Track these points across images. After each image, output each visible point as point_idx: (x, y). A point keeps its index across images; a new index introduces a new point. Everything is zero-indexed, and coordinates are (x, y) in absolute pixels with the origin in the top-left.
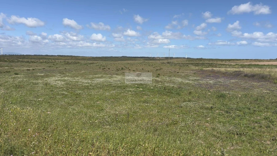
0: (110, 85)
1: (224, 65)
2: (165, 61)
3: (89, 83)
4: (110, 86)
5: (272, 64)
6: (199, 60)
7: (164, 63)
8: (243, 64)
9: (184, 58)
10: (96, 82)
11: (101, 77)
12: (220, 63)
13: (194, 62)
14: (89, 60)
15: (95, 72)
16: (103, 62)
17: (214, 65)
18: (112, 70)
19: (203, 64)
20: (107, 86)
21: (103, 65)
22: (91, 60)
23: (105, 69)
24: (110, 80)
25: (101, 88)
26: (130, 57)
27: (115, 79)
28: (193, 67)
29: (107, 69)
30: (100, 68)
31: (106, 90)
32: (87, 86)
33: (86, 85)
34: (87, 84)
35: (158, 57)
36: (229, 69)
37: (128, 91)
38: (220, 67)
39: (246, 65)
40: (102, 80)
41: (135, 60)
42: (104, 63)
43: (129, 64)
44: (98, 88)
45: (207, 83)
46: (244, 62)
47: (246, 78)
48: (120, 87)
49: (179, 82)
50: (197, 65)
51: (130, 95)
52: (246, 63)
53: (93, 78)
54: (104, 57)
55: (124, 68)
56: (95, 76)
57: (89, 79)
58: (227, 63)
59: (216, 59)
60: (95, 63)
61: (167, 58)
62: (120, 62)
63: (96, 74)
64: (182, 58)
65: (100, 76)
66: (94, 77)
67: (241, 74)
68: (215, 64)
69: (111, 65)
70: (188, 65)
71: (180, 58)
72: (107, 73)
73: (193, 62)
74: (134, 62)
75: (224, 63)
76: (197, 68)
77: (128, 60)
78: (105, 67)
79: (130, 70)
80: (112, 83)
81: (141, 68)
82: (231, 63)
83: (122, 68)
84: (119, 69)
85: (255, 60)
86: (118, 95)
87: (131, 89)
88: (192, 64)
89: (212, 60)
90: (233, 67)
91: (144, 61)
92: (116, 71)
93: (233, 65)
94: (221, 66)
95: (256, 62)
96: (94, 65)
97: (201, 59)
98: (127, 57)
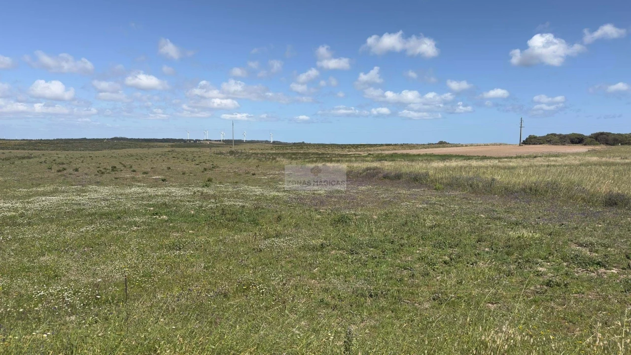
0: (79, 210)
1: (346, 156)
2: (225, 150)
3: (16, 210)
4: (78, 214)
5: (431, 152)
6: (298, 146)
7: (221, 153)
8: (381, 154)
9: (267, 141)
10: (37, 205)
11: (52, 193)
12: (339, 151)
13: (289, 151)
14: (18, 149)
15: (34, 179)
16: (58, 152)
17: (327, 157)
18: (86, 174)
19: (306, 155)
20: (70, 214)
21: (58, 161)
22: (24, 149)
23: (65, 172)
24: (78, 198)
25: (51, 221)
27: (94, 195)
28: (287, 162)
29: (71, 171)
30: (51, 169)
31: (68, 225)
32: (10, 218)
33: (9, 214)
34: (9, 211)
35: (207, 140)
36: (356, 165)
37: (130, 224)
38: (338, 161)
39: (387, 155)
40: (54, 199)
41: (150, 147)
42: (63, 156)
43: (132, 156)
44: (43, 220)
45: (314, 194)
46: (384, 150)
47: (387, 181)
48: (106, 215)
49: (256, 195)
50: (293, 156)
51: (135, 234)
52: (387, 152)
53: (30, 196)
54: (61, 140)
55: (119, 166)
56: (34, 189)
57: (18, 198)
58: (353, 152)
59: (332, 145)
60: (35, 157)
61: (228, 142)
62: (105, 152)
63: (38, 185)
64: (262, 142)
65: (49, 188)
66: (31, 192)
67: (377, 173)
68: (328, 154)
69: (82, 159)
70: (274, 156)
71: (258, 142)
72: (69, 180)
73: (285, 151)
74: (145, 151)
75: (346, 152)
77: (130, 147)
78: (65, 166)
79: (134, 171)
80: (84, 205)
81: (164, 166)
82: (360, 153)
83: (114, 168)
84: (103, 171)
85: (402, 145)
86: (102, 236)
87: (137, 219)
88: (284, 155)
89: (324, 146)
90: (363, 161)
91: (173, 149)
92: (96, 175)
93: (363, 156)
94: (340, 158)
95: (405, 149)
96: (31, 160)
97: (301, 145)
98: (127, 139)
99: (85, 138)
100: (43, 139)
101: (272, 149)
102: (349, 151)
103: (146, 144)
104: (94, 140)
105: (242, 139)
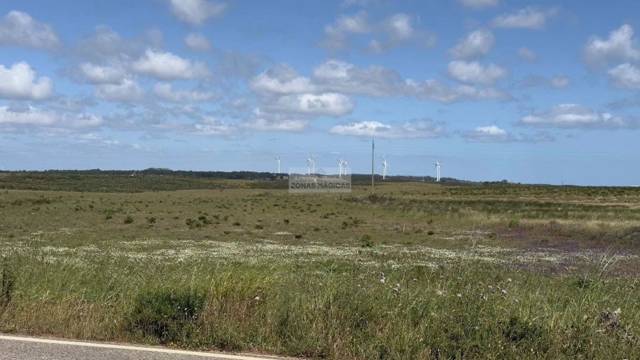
1: (597, 208)
6: (496, 188)
7: (354, 200)
9: (429, 178)
12: (585, 201)
13: (481, 198)
17: (557, 211)
19: (514, 205)
23: (137, 223)
28: (480, 217)
29: (146, 223)
36: (613, 224)
38: (581, 217)
50: (490, 207)
58: (613, 200)
59: (567, 187)
64: (418, 179)
68: (560, 205)
70: (455, 207)
71: (410, 179)
73: (472, 198)
75: (597, 201)
76: (495, 219)
82: (627, 204)
88: (470, 203)
89: (549, 189)
90: (629, 218)
93: (632, 211)
94: (583, 213)
97: (502, 187)
98: (171, 173)
101: (444, 193)
102: (605, 201)
104: (113, 173)
105: (381, 174)
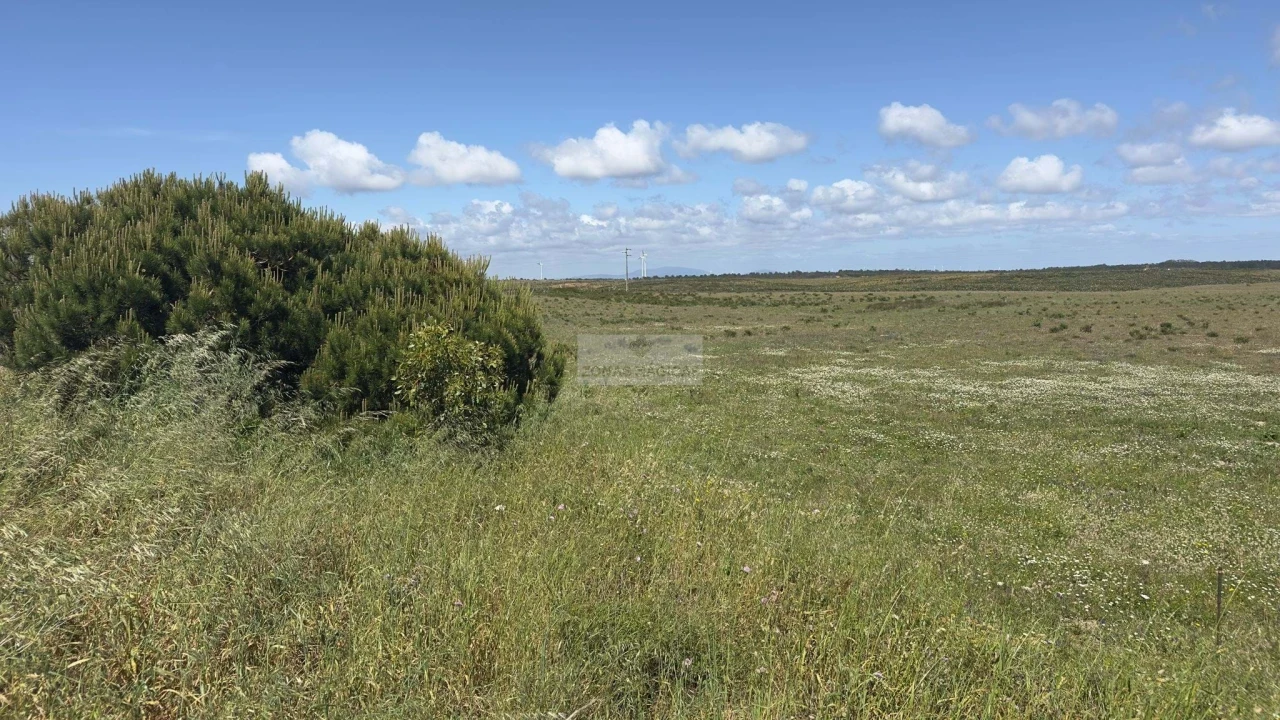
0: (1096, 410)
3: (982, 398)
4: (1092, 419)
10: (1016, 392)
11: (1045, 372)
14: (981, 289)
15: (1009, 344)
16: (1051, 293)
18: (1107, 338)
20: (1078, 416)
21: (1052, 310)
22: (992, 289)
23: (1065, 332)
24: (1092, 386)
25: (1044, 426)
26: (1214, 265)
27: (1124, 383)
29: (1077, 332)
30: (1038, 325)
31: (1075, 437)
32: (974, 411)
33: (972, 405)
34: (971, 400)
37: (1210, 453)
40: (1049, 384)
41: (1251, 281)
42: (1061, 302)
43: (1208, 301)
44: (1029, 422)
48: (1154, 426)
51: (1221, 477)
53: (1003, 376)
54: (1057, 269)
55: (1176, 323)
56: (1011, 363)
57: (985, 377)
60: (1011, 303)
62: (1147, 292)
63: (1017, 356)
65: (1038, 363)
66: (1005, 367)
69: (1098, 307)
72: (1074, 348)
74: (1240, 289)
77: (1202, 282)
78: (1064, 321)
79: (1213, 335)
80: (1105, 401)
83: (1166, 328)
84: (1143, 332)
86: (1144, 469)
87: (1226, 445)
92: (1127, 341)
96: (1003, 309)
98: (1197, 264)
99: (1104, 265)
100: (1024, 269)
103: (1242, 274)
104: (1121, 267)
